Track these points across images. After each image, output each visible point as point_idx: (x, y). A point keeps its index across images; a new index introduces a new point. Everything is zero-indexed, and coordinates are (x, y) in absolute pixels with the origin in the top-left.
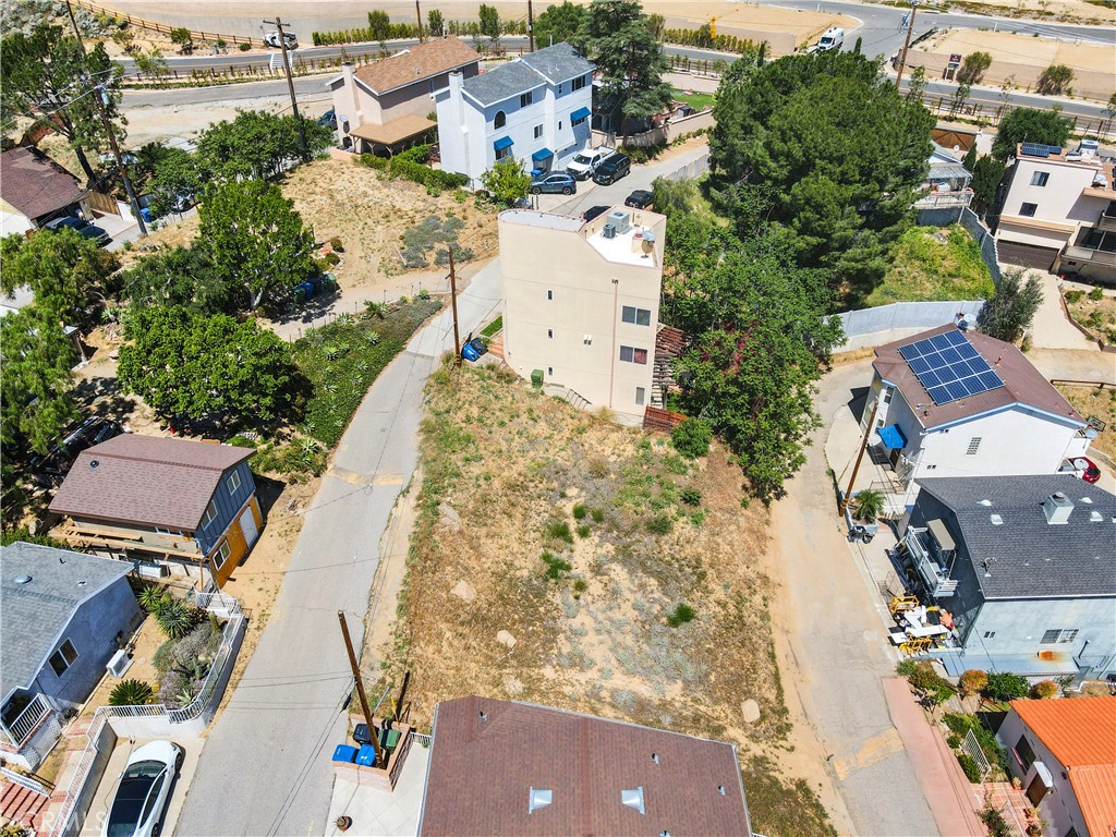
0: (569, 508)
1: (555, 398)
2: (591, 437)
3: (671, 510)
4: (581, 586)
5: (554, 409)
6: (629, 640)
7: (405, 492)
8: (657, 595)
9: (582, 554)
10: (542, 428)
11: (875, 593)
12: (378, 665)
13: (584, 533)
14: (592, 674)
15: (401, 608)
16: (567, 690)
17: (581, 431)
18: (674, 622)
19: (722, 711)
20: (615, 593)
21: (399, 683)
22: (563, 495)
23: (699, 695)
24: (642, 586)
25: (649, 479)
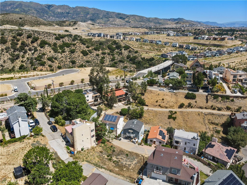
0: (107, 157)
1: (87, 150)
2: (95, 150)
3: (112, 149)
4: (119, 161)
5: (89, 151)
6: (128, 160)
7: (97, 169)
8: (123, 156)
9: (114, 158)
10: (91, 154)
11: (129, 142)
12: (126, 179)
13: (112, 157)
14: (132, 164)
15: (118, 175)
16: (134, 167)
17: (94, 150)
18: (128, 156)
19: (139, 158)
20: (121, 158)
21: (130, 178)
22: (104, 157)
23: (137, 158)
24: (122, 156)
25: (106, 148)
